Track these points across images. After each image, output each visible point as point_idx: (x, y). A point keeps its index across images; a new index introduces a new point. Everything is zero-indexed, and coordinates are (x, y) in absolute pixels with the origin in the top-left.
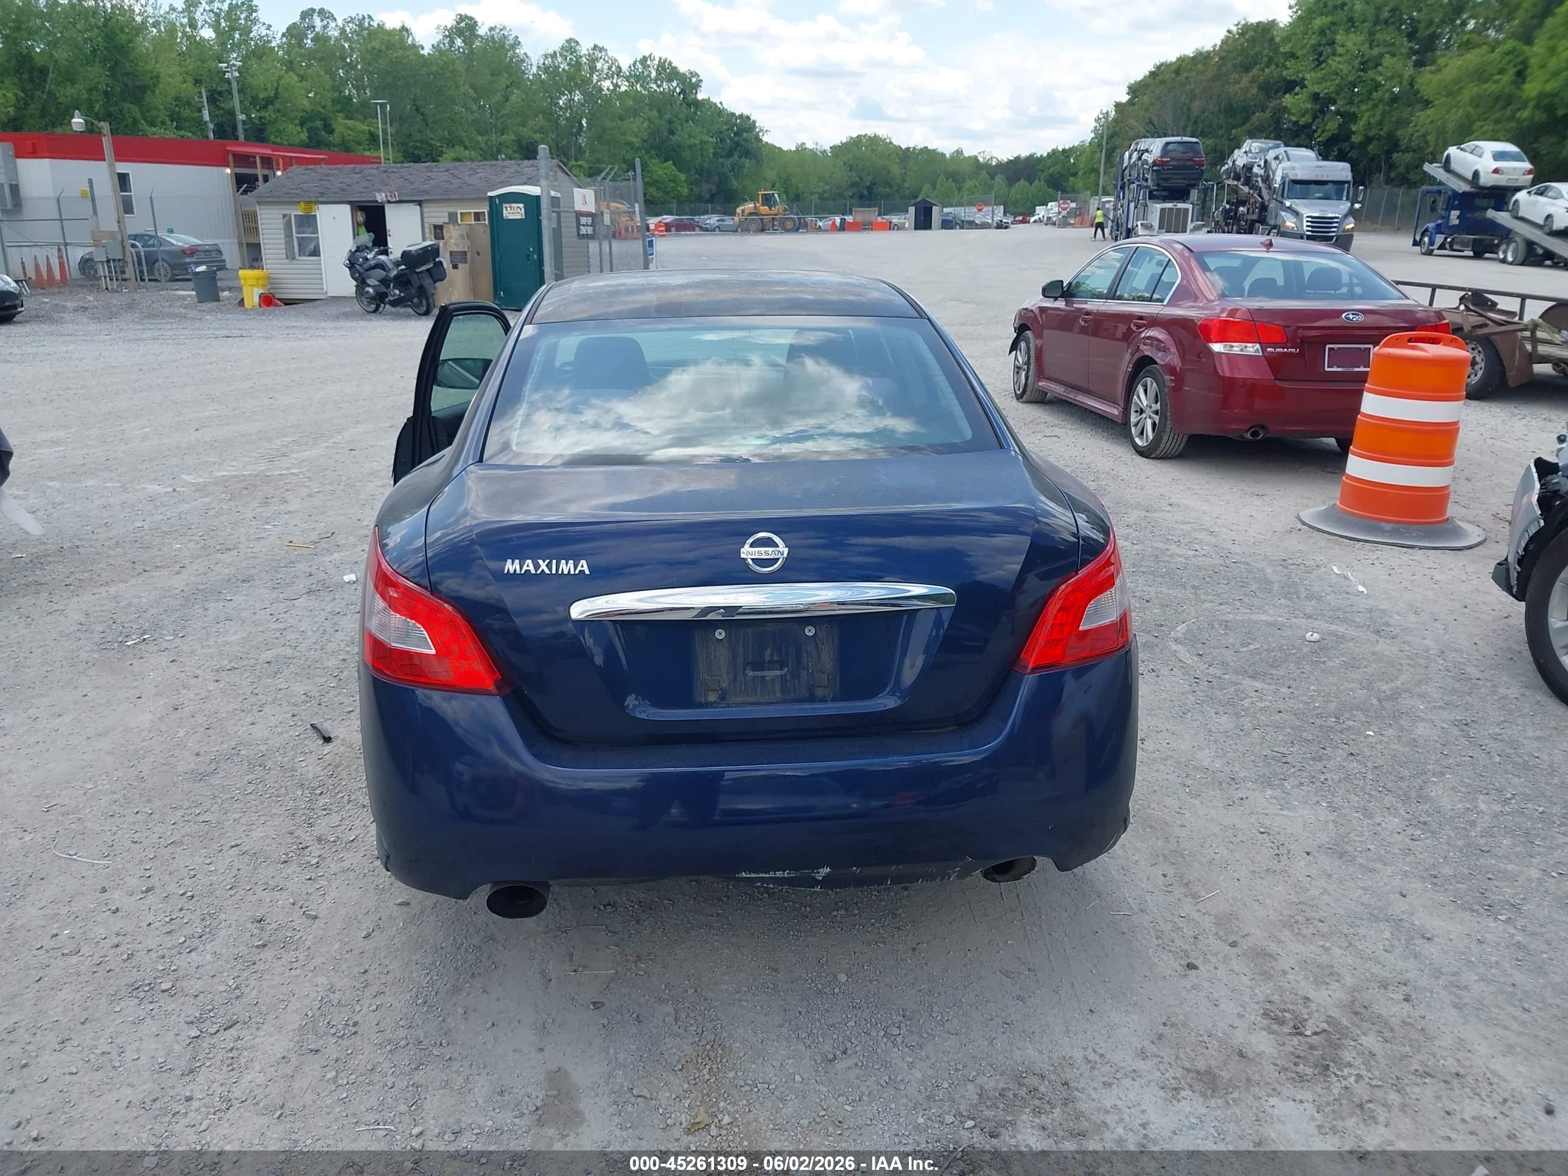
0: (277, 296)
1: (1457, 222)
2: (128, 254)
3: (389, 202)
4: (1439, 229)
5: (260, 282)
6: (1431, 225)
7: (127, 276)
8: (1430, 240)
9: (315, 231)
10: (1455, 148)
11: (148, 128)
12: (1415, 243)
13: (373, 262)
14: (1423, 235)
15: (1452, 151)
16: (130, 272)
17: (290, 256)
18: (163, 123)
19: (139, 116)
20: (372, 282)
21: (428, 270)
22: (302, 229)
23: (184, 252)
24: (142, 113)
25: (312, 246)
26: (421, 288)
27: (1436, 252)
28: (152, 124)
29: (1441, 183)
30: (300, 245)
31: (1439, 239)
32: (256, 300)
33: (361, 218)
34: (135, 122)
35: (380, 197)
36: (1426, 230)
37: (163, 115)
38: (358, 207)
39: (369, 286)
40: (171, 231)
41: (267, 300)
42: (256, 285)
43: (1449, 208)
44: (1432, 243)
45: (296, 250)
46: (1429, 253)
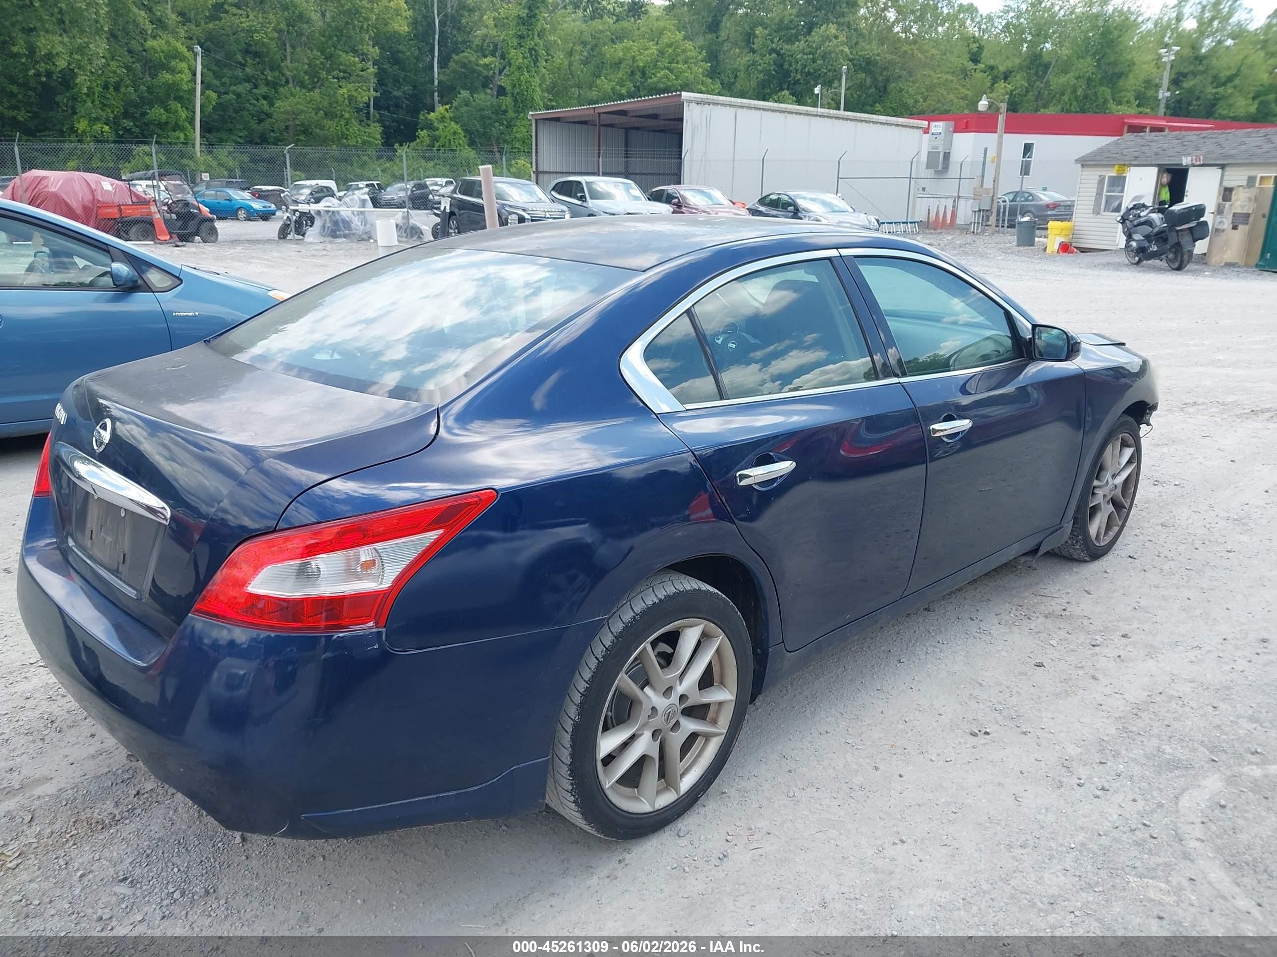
0: (1074, 244)
2: (995, 206)
3: (1194, 166)
5: (1064, 232)
7: (989, 223)
9: (1122, 191)
11: (1114, 107)
13: (1142, 220)
16: (993, 219)
17: (1096, 212)
18: (1128, 102)
19: (1109, 97)
20: (1137, 236)
21: (1190, 229)
22: (1112, 188)
23: (1048, 206)
24: (1112, 94)
25: (1116, 204)
26: (1178, 244)
28: (1120, 103)
30: (1107, 202)
32: (1056, 247)
33: (1165, 179)
34: (1105, 102)
35: (1185, 161)
37: (1131, 96)
38: (1164, 169)
39: (1134, 240)
40: (1045, 189)
41: (1065, 248)
42: (1059, 235)
45: (1103, 207)
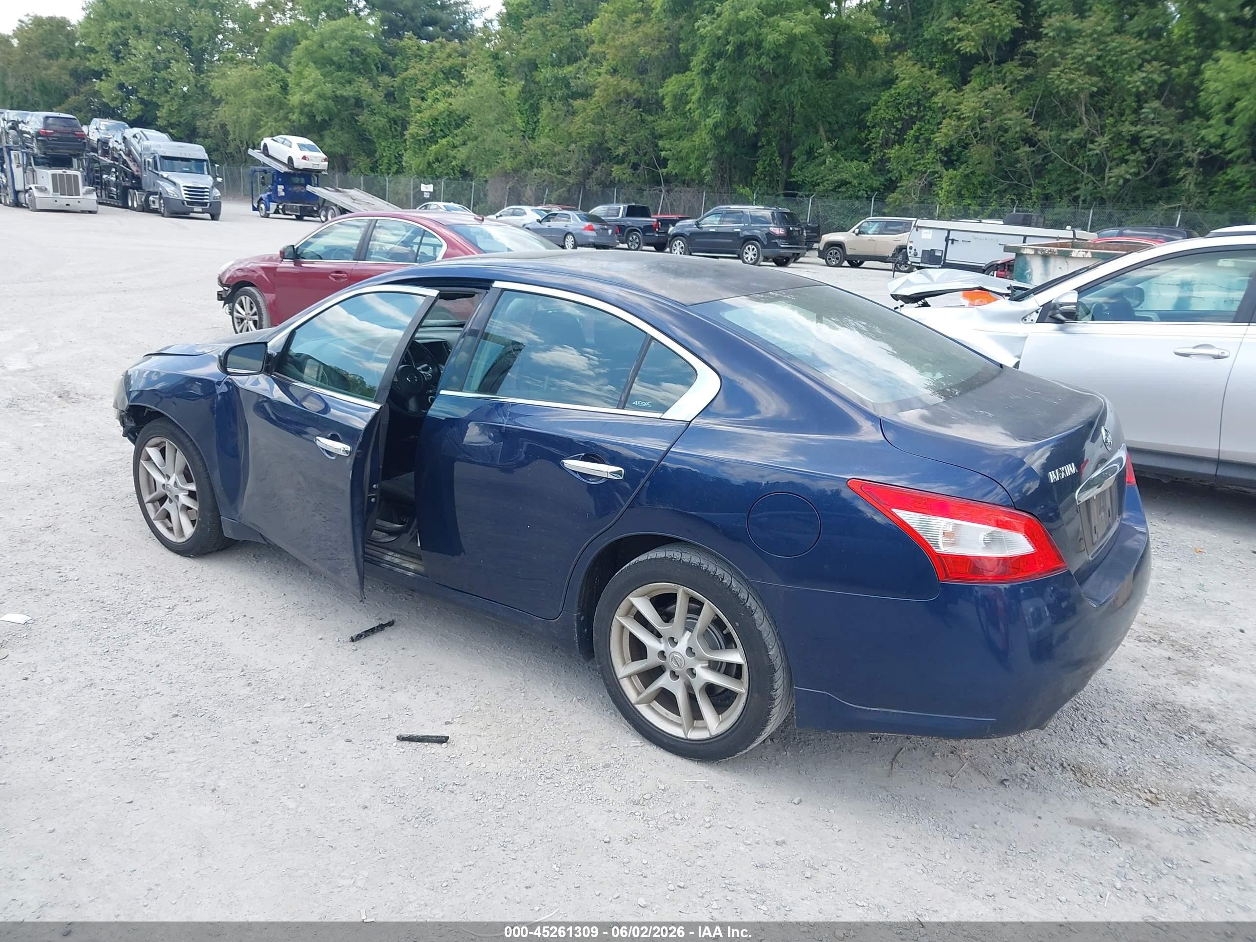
1: (283, 194)
4: (270, 199)
6: (264, 196)
8: (266, 206)
10: (270, 139)
12: (254, 209)
14: (259, 202)
15: (267, 141)
27: (271, 216)
29: (264, 164)
31: (273, 206)
36: (261, 199)
43: (275, 183)
44: (268, 209)
46: (267, 216)
